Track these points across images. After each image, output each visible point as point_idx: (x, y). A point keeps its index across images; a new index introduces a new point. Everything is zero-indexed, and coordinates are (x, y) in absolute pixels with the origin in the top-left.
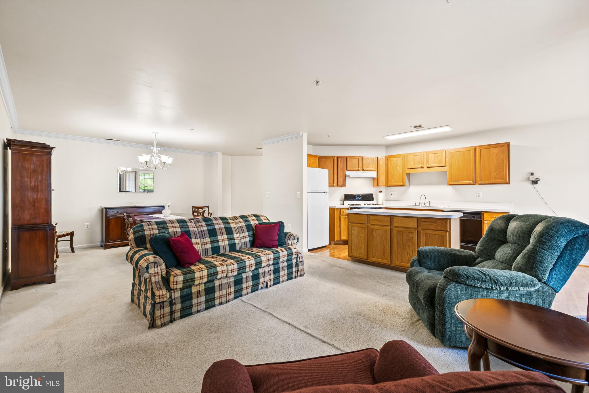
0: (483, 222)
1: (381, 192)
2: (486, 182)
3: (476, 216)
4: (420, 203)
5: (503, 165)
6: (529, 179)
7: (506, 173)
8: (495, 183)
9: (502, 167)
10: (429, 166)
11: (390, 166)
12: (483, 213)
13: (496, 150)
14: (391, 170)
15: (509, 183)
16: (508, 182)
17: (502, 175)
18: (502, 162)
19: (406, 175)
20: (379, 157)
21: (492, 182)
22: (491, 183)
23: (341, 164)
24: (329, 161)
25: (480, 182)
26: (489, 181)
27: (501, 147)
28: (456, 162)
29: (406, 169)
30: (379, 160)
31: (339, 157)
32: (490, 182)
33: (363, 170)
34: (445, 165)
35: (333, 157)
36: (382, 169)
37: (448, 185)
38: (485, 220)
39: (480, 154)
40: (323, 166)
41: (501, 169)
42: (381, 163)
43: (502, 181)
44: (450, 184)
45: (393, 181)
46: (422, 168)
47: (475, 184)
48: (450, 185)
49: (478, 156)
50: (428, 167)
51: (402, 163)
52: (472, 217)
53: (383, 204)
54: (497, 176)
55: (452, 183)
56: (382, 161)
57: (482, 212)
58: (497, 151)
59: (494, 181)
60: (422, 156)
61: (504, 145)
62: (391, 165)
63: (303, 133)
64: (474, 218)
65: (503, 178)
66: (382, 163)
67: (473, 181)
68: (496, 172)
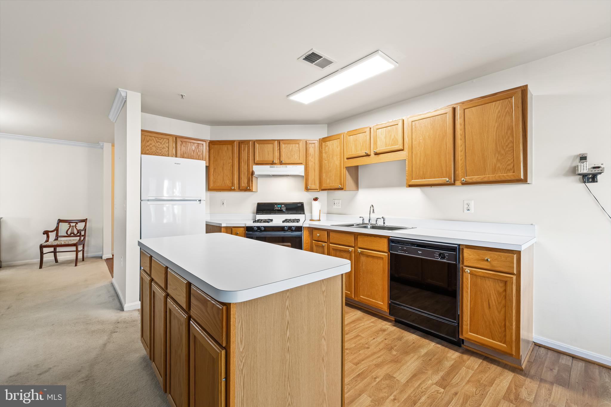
0: (462, 267)
1: (316, 199)
2: (475, 178)
3: (446, 253)
4: (370, 220)
5: (511, 139)
6: (574, 171)
7: (519, 158)
8: (494, 179)
9: (508, 144)
10: (378, 151)
11: (324, 154)
12: (463, 249)
13: (495, 108)
14: (326, 162)
15: (525, 181)
16: (522, 177)
17: (509, 162)
18: (509, 132)
19: (345, 170)
20: (307, 141)
21: (486, 177)
22: (486, 180)
23: (244, 155)
24: (226, 148)
25: (463, 179)
26: (482, 177)
27: (507, 98)
28: (421, 141)
29: (346, 160)
30: (308, 146)
31: (242, 143)
32: (485, 177)
33: (281, 163)
34: (401, 148)
35: (231, 142)
36: (314, 161)
37: (407, 187)
38: (465, 264)
39: (463, 118)
40: (215, 157)
41: (507, 149)
42: (311, 150)
43: (510, 175)
44: (410, 183)
45: (328, 181)
46: (368, 155)
47: (453, 184)
48: (410, 186)
49: (461, 124)
50: (376, 154)
51: (339, 148)
52: (440, 255)
53: (319, 220)
54: (499, 165)
55: (414, 182)
56: (313, 147)
57: (459, 245)
58: (499, 108)
59: (491, 177)
60: (368, 133)
61: (514, 93)
62: (326, 153)
63: (127, 91)
64: (443, 258)
65: (511, 169)
66: (313, 150)
67: (450, 178)
68: (497, 155)
